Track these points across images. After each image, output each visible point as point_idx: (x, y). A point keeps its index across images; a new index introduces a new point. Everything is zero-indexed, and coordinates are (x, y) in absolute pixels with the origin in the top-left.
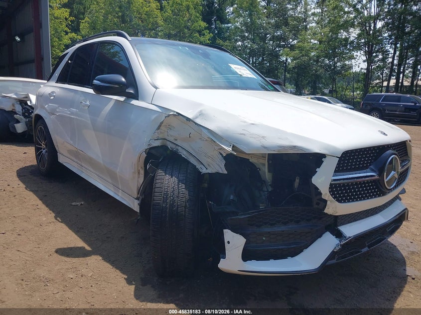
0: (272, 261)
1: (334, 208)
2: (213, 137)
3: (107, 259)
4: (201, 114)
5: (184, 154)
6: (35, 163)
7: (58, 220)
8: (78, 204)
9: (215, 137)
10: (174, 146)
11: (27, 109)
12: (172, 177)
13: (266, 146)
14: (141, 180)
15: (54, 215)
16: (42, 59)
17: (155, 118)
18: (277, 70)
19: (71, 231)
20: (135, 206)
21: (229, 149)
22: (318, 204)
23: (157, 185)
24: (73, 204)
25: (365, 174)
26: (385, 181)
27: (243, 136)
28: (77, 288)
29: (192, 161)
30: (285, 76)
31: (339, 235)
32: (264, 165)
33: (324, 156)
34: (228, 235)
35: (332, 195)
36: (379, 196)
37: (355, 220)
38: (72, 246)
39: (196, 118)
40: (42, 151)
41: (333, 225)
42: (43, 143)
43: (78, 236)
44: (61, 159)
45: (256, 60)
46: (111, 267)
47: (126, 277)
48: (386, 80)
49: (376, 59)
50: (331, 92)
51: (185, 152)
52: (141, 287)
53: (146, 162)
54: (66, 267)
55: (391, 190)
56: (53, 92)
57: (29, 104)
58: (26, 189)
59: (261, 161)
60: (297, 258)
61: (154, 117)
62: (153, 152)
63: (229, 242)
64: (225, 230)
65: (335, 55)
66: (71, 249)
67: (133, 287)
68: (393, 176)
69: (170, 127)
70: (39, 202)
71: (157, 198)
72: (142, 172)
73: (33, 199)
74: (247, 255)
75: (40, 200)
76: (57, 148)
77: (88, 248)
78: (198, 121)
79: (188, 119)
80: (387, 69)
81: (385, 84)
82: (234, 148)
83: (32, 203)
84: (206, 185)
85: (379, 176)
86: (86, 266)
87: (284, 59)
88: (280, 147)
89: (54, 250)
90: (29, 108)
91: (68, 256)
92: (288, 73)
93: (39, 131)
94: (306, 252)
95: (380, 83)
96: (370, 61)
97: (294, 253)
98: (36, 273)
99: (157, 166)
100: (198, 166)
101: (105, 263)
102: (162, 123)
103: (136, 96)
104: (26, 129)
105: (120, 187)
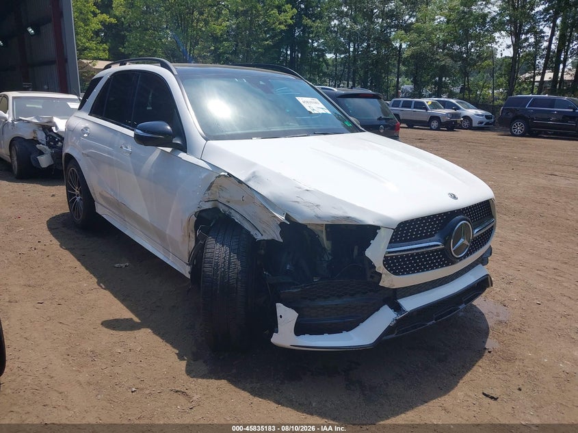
0: (326, 336)
1: (390, 281)
2: (266, 203)
3: (157, 331)
4: (254, 176)
5: (237, 218)
6: (67, 211)
7: (101, 287)
8: (122, 265)
9: (269, 205)
10: (226, 209)
11: (53, 137)
12: (223, 246)
13: (319, 216)
14: (193, 244)
15: (96, 280)
16: (66, 61)
17: (205, 177)
18: (387, 60)
19: (116, 299)
20: (186, 271)
21: (283, 218)
22: (372, 277)
23: (208, 255)
24: (117, 265)
25: (427, 244)
26: (452, 250)
27: (297, 203)
28: (125, 363)
29: (247, 226)
30: (399, 69)
31: (397, 308)
32: (322, 231)
33: (379, 228)
34: (281, 309)
35: (386, 268)
36: (447, 265)
37: (419, 292)
38: (117, 318)
39: (249, 180)
40: (76, 198)
41: (392, 298)
42: (77, 188)
43: (124, 305)
44: (100, 210)
45: (358, 45)
46: (161, 340)
47: (177, 352)
48: (539, 74)
49: (525, 44)
50: (462, 90)
51: (238, 216)
52: (192, 362)
53: (196, 227)
54: (114, 341)
55: (461, 259)
56: (86, 128)
57: (55, 131)
58: (61, 247)
59: (320, 228)
60: (351, 333)
61: (203, 175)
62: (204, 214)
63: (281, 317)
64: (277, 304)
65: (468, 37)
66: (117, 320)
67: (184, 363)
68: (463, 244)
69: (221, 188)
70: (78, 264)
71: (207, 268)
72: (193, 235)
73: (69, 260)
74: (300, 330)
75: (79, 260)
76: (94, 197)
77: (136, 320)
78: (251, 184)
79: (240, 182)
80: (540, 58)
81: (538, 78)
82: (288, 217)
83: (68, 265)
84: (263, 252)
85: (445, 245)
86: (134, 340)
87: (398, 45)
88: (334, 217)
89: (100, 322)
90: (55, 135)
91: (114, 329)
92: (404, 65)
93: (71, 173)
94: (362, 326)
95: (531, 77)
96: (517, 45)
97: (349, 327)
98: (81, 347)
99: (207, 232)
100: (253, 232)
101: (154, 336)
102: (212, 183)
103: (184, 148)
104: (53, 163)
105: (170, 250)
